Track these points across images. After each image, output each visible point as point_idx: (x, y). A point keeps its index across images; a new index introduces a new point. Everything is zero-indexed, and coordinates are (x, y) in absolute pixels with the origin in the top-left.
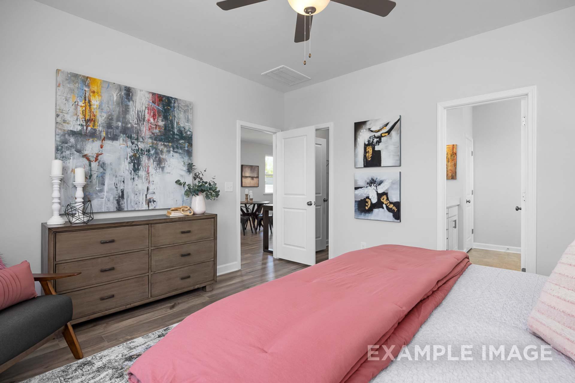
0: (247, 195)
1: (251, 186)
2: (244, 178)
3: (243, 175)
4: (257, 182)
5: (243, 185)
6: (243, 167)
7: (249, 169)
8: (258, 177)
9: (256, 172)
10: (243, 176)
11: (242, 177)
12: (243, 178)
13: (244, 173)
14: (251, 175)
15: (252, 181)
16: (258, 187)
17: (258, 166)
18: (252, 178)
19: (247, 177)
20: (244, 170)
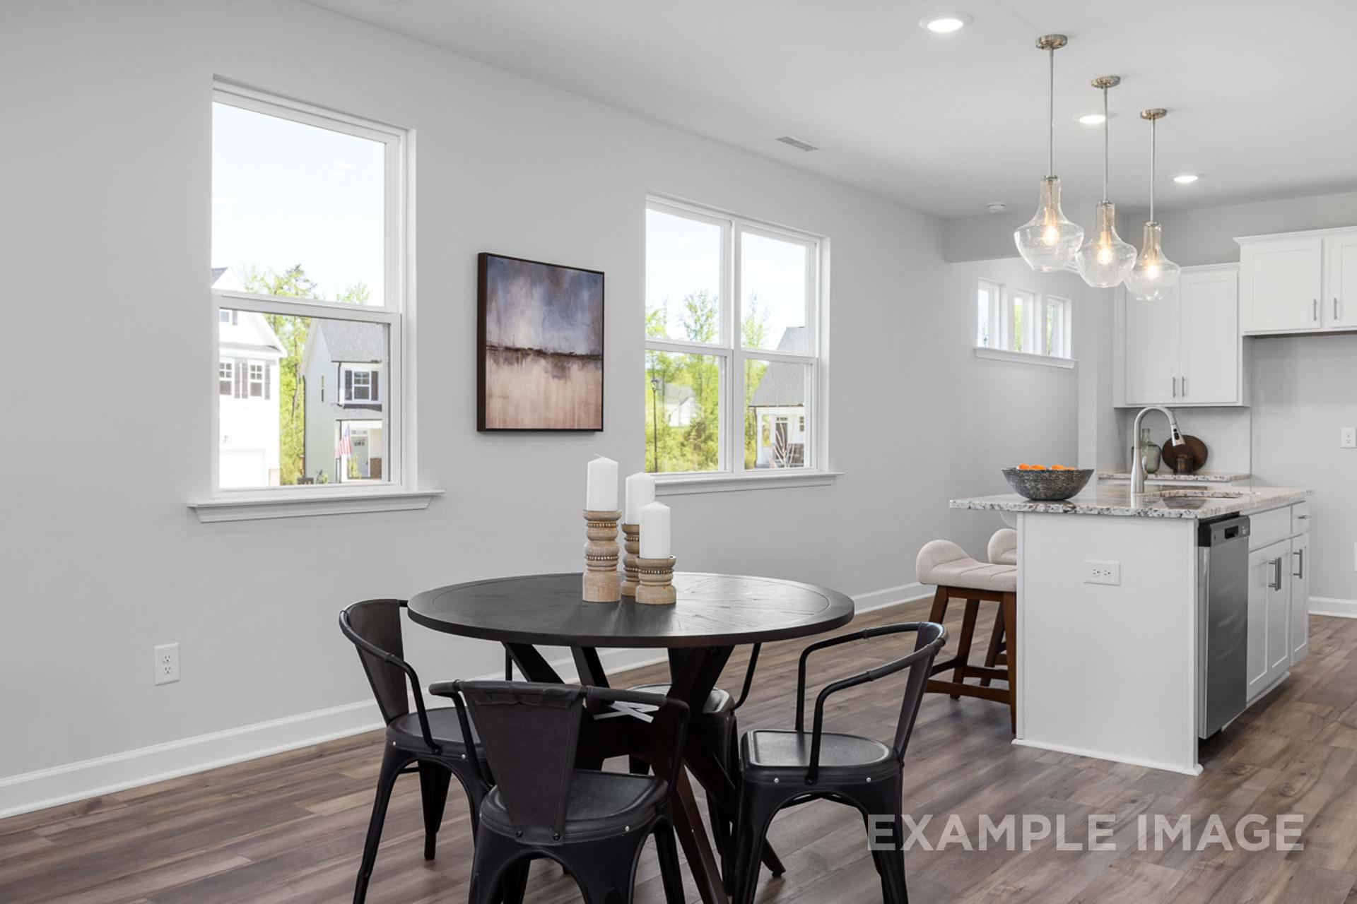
0: (603, 522)
1: (551, 426)
2: (496, 362)
3: (493, 336)
4: (593, 399)
5: (495, 417)
6: (491, 274)
7: (538, 293)
8: (596, 357)
9: (584, 318)
10: (494, 348)
11: (482, 347)
12: (490, 364)
14: (556, 342)
15: (555, 384)
16: (599, 437)
17: (603, 273)
18: (560, 360)
19: (516, 354)
20: (500, 293)
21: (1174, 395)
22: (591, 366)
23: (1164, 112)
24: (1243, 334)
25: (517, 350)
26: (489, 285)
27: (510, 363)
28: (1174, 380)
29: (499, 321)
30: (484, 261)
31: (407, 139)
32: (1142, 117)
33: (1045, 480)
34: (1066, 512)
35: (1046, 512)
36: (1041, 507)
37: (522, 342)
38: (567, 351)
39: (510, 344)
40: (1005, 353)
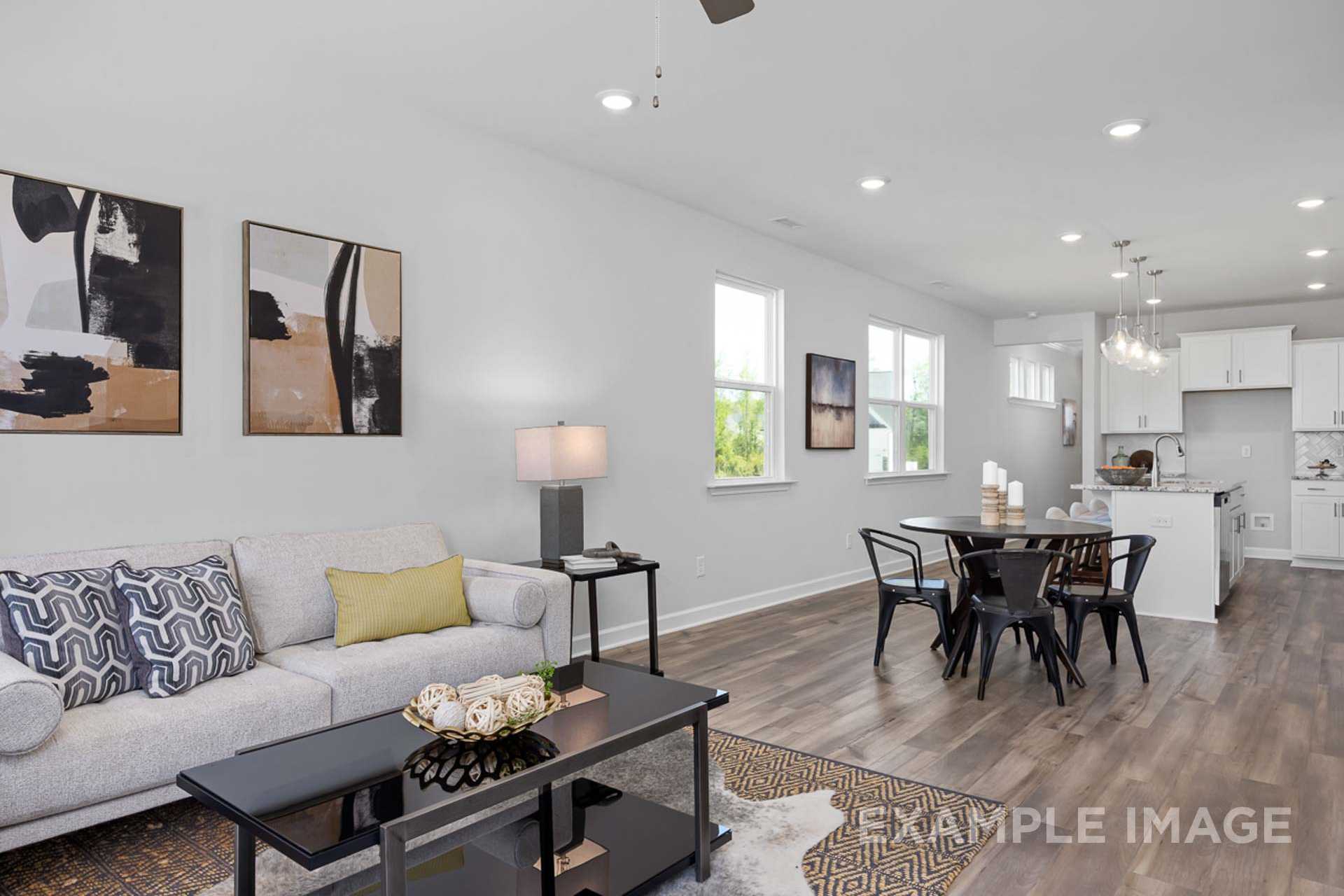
1: (836, 446)
2: (814, 411)
3: (814, 399)
4: (851, 429)
5: (813, 441)
6: (814, 365)
7: (831, 374)
8: (851, 408)
9: (848, 387)
10: (814, 404)
11: (809, 403)
12: (812, 412)
13: (817, 393)
14: (837, 401)
15: (836, 423)
16: (851, 451)
17: (854, 362)
18: (839, 410)
19: (823, 407)
20: (817, 375)
21: (1140, 426)
22: (850, 413)
23: (1161, 271)
24: (1183, 390)
25: (822, 405)
26: (813, 371)
27: (820, 412)
28: (1140, 417)
29: (816, 390)
30: (809, 357)
31: (777, 294)
32: (1148, 273)
33: (1123, 474)
34: (1141, 490)
35: (1130, 490)
36: (1127, 488)
37: (825, 402)
38: (841, 405)
39: (820, 402)
40: (1031, 401)
